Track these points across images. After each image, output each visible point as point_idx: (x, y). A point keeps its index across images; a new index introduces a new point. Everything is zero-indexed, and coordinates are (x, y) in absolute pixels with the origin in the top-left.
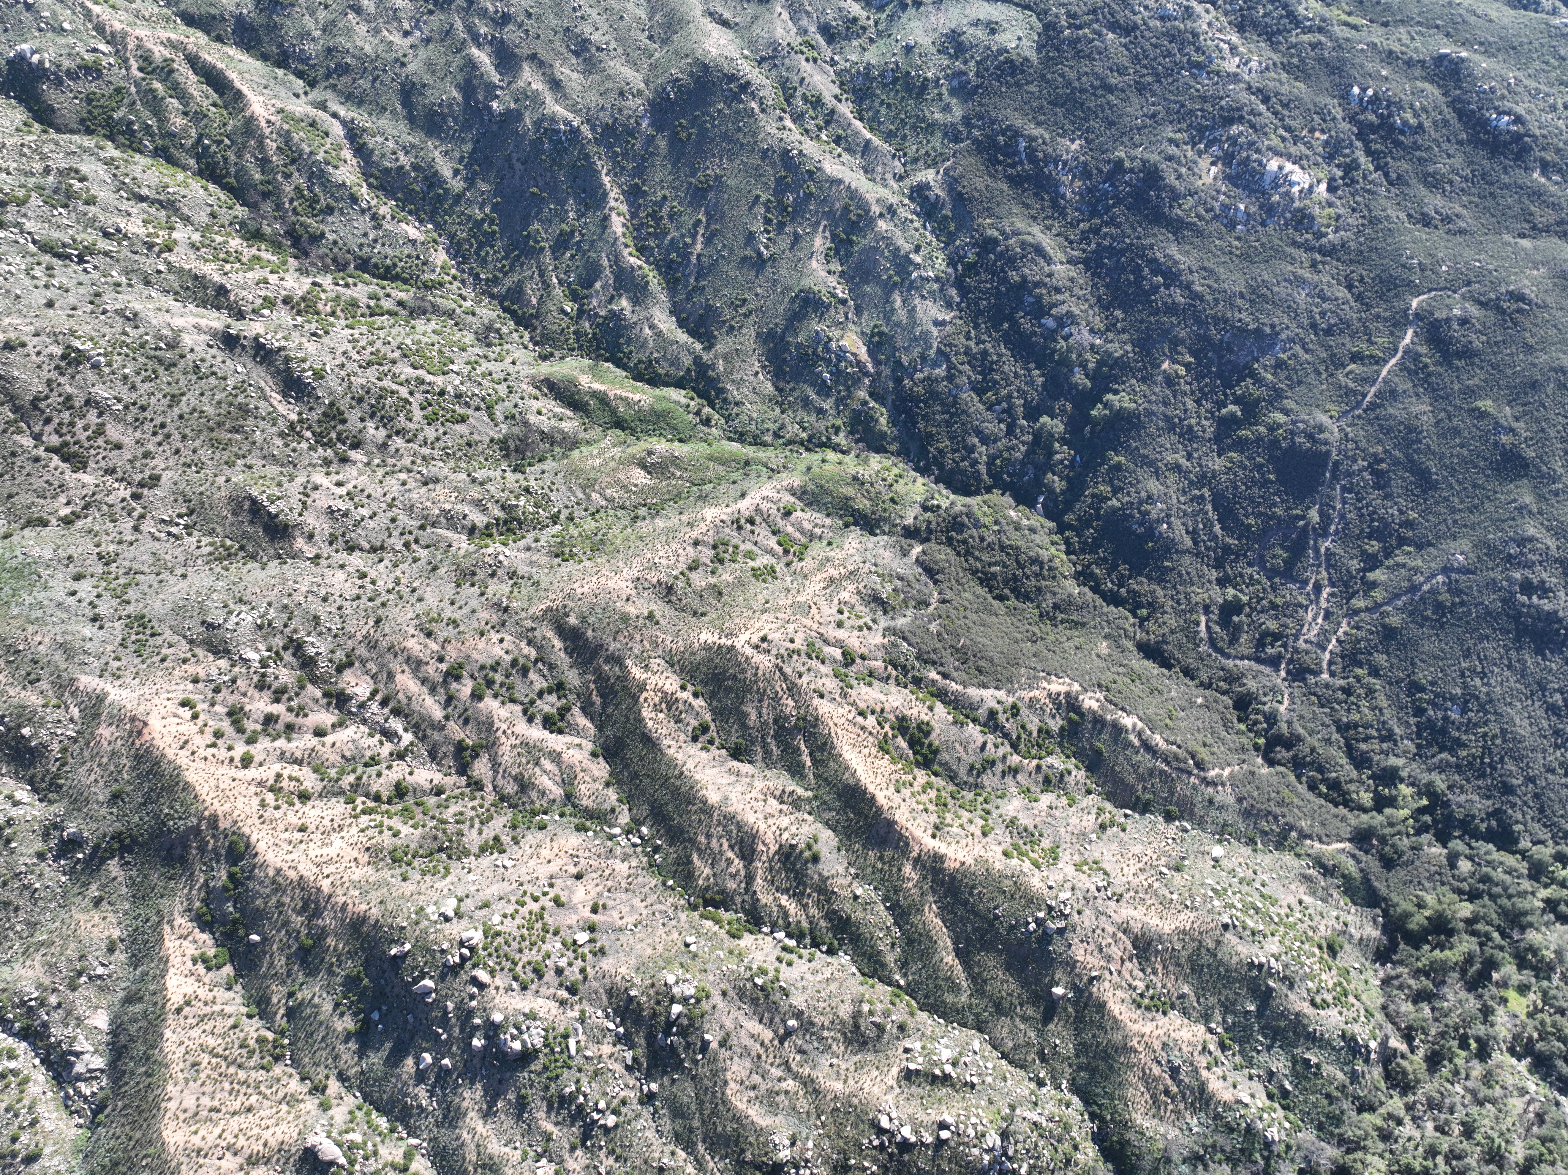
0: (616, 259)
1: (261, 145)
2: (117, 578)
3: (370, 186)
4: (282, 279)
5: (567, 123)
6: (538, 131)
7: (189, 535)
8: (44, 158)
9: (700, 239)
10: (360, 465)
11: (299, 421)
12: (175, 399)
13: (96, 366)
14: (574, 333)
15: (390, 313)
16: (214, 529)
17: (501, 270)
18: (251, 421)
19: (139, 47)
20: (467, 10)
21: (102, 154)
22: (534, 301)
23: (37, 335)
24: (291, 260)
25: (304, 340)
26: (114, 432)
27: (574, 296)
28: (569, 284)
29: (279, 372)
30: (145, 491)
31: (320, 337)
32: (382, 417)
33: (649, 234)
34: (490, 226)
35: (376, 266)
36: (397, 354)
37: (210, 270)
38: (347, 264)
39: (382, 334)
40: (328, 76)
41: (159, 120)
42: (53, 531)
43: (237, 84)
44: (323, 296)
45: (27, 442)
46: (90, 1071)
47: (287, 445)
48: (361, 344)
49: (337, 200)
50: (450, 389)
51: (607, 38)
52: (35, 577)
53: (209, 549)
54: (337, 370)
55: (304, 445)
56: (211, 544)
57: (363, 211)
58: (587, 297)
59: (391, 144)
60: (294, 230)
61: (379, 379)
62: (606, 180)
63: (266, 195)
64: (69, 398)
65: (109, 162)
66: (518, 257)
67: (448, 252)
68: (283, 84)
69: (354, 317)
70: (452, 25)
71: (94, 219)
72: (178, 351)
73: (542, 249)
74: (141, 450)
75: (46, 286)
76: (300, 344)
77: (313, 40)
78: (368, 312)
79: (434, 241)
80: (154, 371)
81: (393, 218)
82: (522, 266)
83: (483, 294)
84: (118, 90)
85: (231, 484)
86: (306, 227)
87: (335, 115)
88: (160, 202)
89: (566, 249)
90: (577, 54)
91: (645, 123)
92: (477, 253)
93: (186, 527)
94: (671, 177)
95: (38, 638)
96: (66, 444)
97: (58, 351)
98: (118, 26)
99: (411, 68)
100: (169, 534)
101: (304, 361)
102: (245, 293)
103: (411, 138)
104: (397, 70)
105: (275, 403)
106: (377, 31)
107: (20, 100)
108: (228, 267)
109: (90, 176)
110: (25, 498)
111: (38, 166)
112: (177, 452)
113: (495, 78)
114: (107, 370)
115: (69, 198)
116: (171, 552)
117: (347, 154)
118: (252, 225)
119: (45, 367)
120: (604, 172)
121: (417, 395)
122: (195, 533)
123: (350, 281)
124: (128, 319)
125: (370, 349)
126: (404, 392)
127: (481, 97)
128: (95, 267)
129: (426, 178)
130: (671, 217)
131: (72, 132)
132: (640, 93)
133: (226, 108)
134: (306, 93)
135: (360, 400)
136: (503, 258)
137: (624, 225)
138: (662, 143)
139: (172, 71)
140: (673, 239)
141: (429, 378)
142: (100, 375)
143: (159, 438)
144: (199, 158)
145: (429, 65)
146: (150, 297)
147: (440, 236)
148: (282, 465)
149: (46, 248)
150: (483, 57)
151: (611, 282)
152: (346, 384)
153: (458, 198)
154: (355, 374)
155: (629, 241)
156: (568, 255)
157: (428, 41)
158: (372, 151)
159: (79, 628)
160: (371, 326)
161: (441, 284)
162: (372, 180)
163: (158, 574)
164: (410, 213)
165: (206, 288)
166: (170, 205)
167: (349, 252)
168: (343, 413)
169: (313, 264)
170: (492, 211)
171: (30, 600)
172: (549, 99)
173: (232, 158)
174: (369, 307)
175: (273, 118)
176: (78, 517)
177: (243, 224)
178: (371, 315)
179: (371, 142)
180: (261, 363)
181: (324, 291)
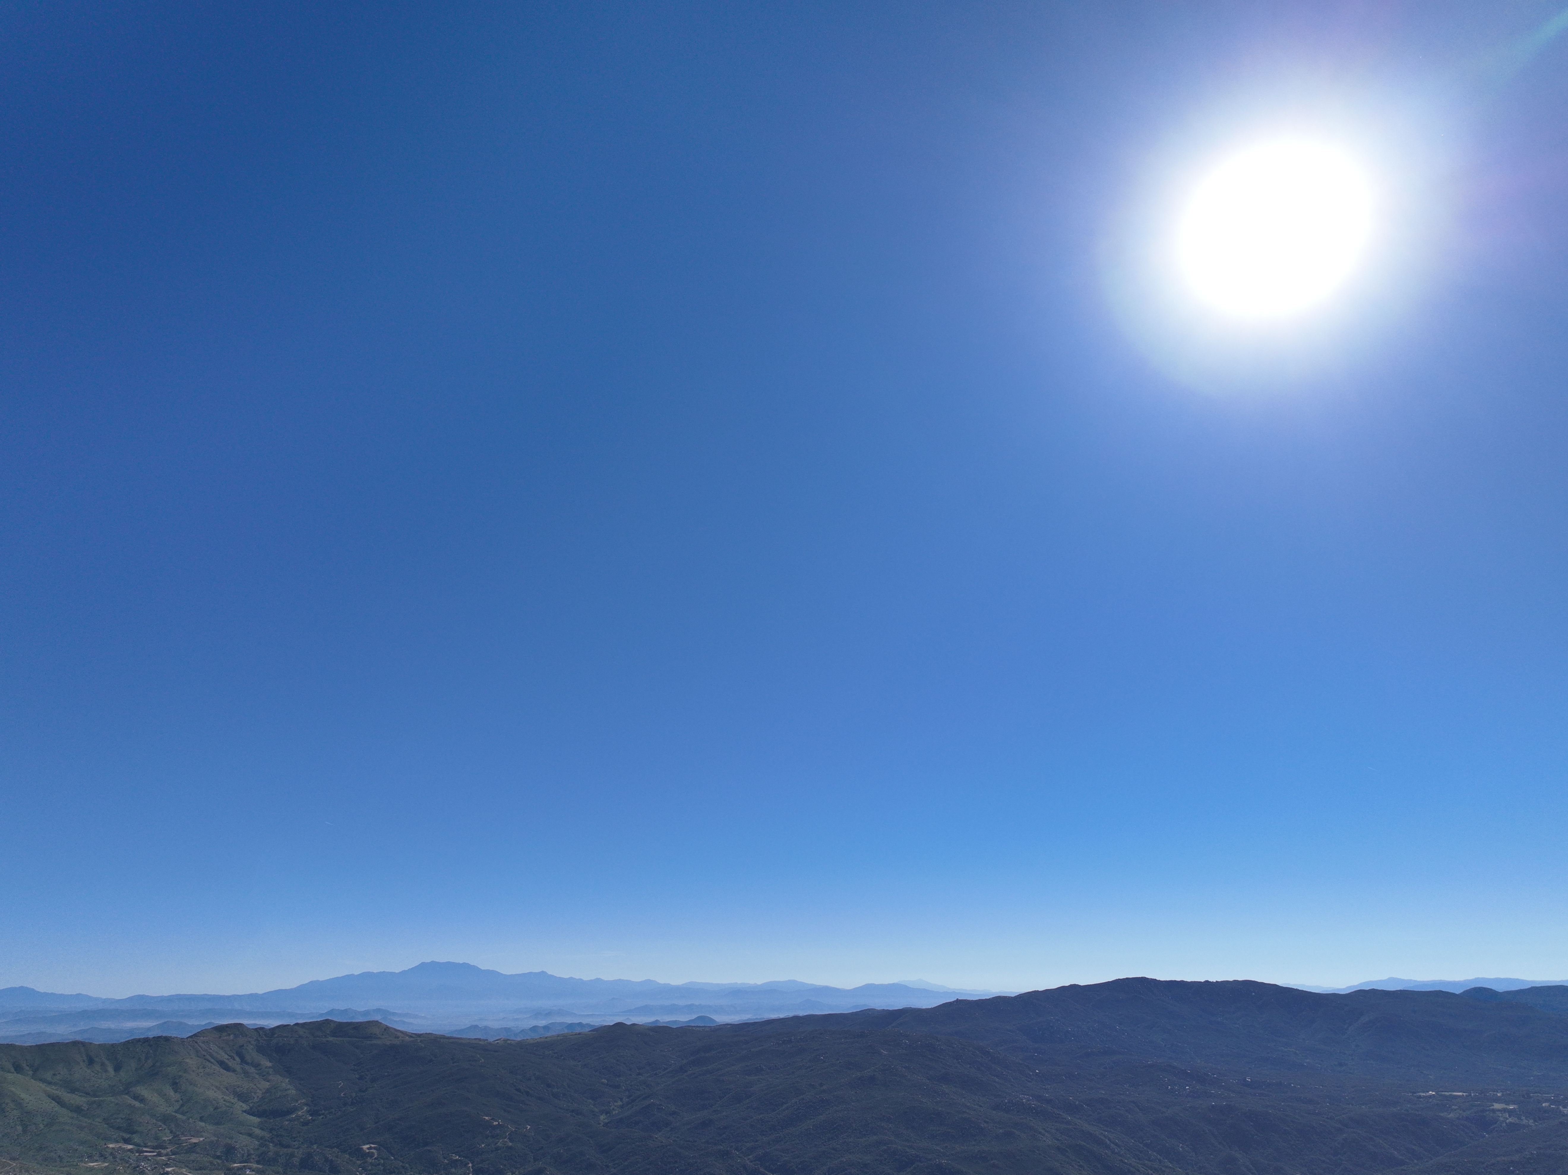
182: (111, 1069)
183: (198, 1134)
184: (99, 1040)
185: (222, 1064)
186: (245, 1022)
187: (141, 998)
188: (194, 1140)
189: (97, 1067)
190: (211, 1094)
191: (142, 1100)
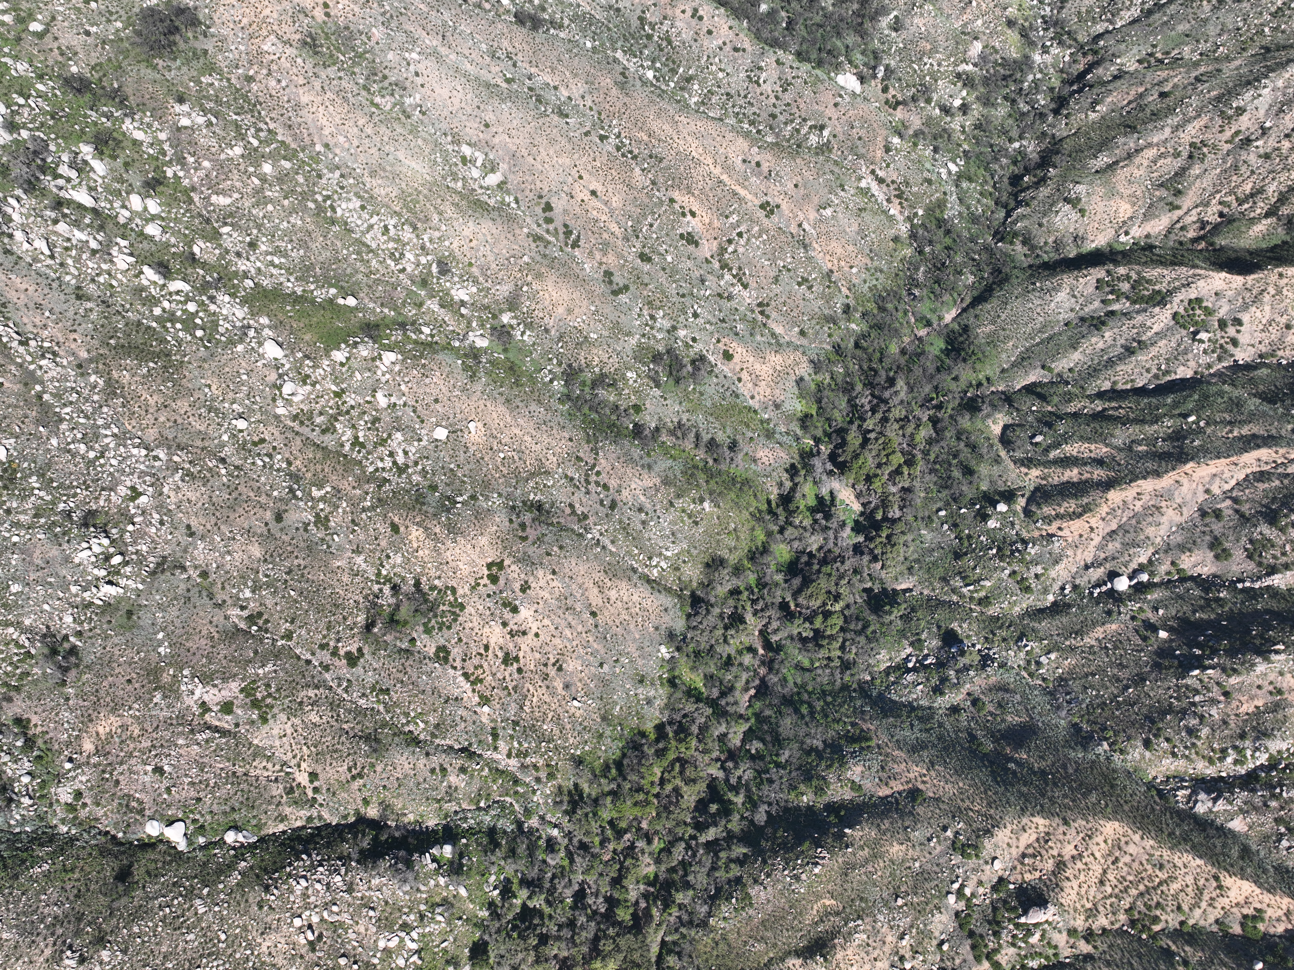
46: (1196, 802)
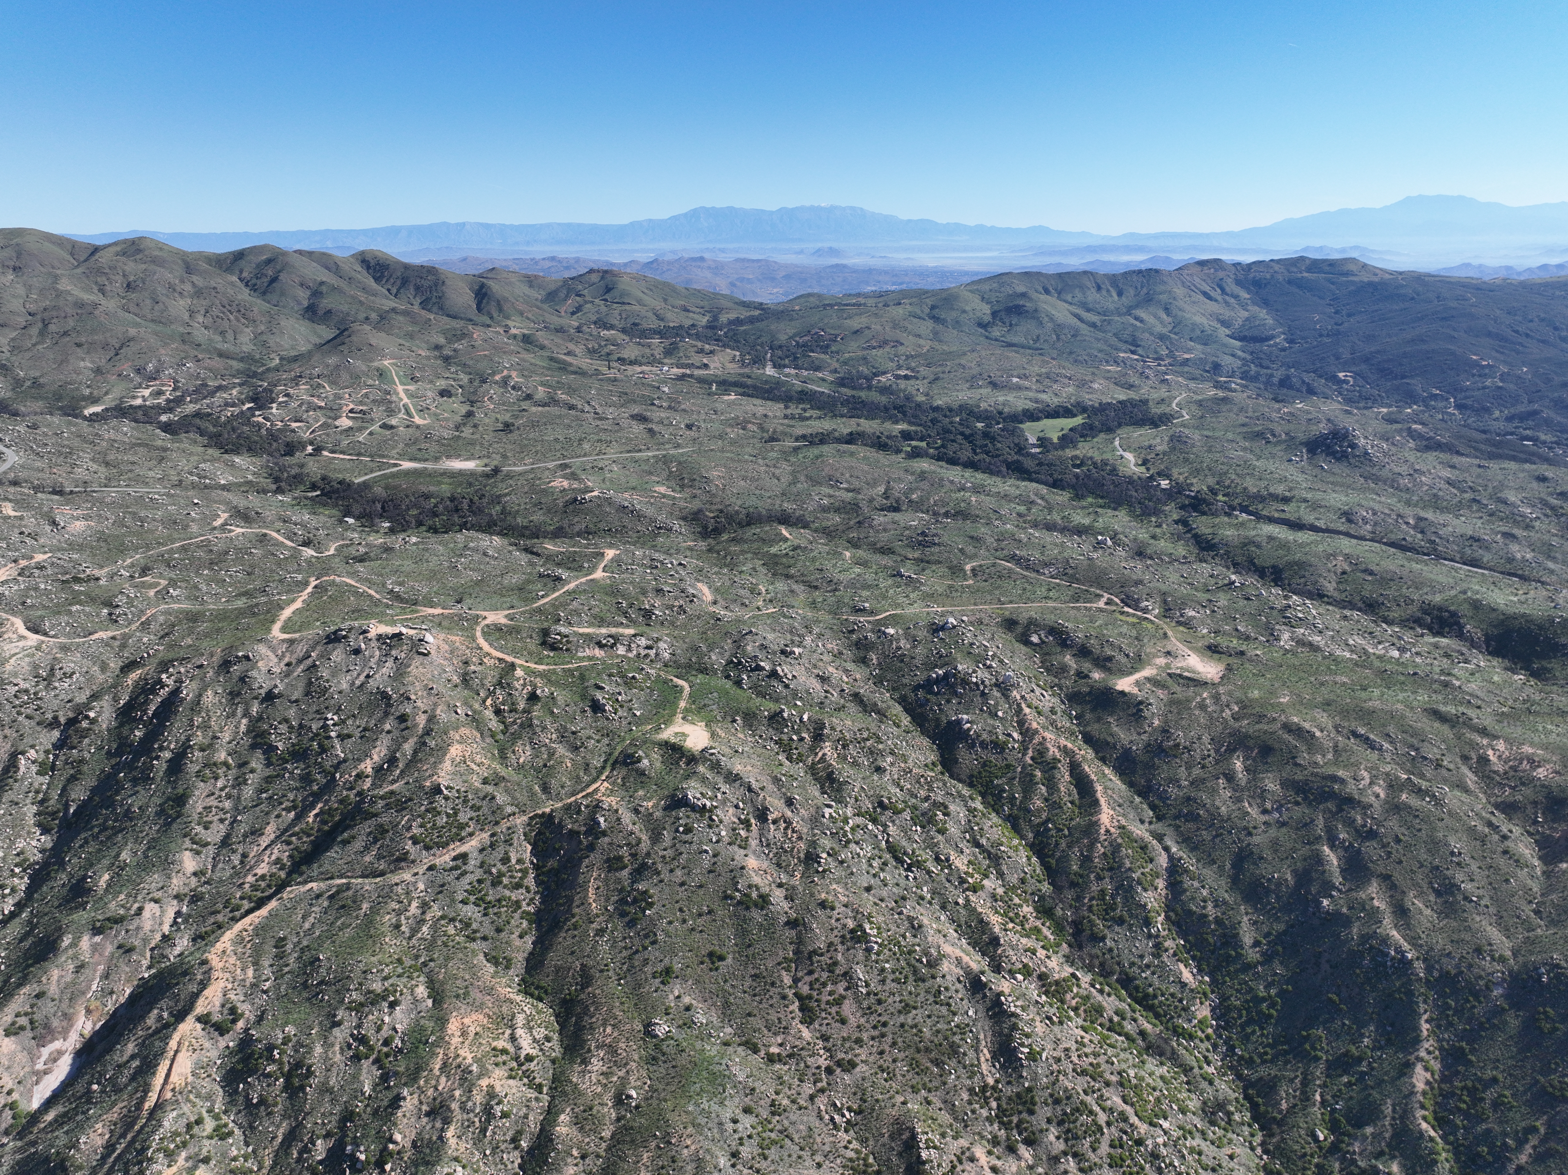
0: (1404, 1115)
1: (1092, 846)
2: (771, 1131)
3: (1167, 918)
4: (1048, 957)
5: (1399, 950)
6: (1363, 944)
7: (846, 1131)
8: (931, 789)
9: (1528, 1149)
10: (1023, 1164)
11: (994, 1088)
12: (907, 1008)
13: (868, 950)
14: (1317, 1166)
15: (1128, 1037)
16: (867, 1139)
17: (1261, 1055)
18: (953, 1063)
19: (1040, 744)
20: (1334, 815)
21: (970, 803)
22: (1284, 1106)
23: (846, 906)
24: (1065, 945)
25: (1038, 1018)
26: (848, 1008)
27: (1333, 1127)
28: (1333, 1111)
29: (1001, 1034)
30: (838, 1070)
31: (1053, 1023)
32: (1069, 1131)
33: (1459, 1109)
34: (1268, 1008)
35: (1137, 988)
36: (1114, 1078)
37: (995, 920)
38: (1112, 973)
39: (1110, 1051)
40: (1176, 817)
41: (1025, 797)
42: (756, 1059)
43: (1099, 795)
44: (1075, 990)
45: (787, 980)
47: (970, 1103)
48: (1087, 1050)
49: (1131, 916)
50: (1149, 1142)
51: (1481, 892)
52: (721, 1089)
53: (852, 1155)
54: (1051, 1061)
55: (984, 1113)
56: (857, 1152)
57: (1150, 936)
58: (1349, 1135)
59: (1205, 892)
60: (1081, 923)
61: (1085, 1092)
62: (1425, 1027)
63: (1073, 885)
64: (836, 963)
65: (972, 811)
66: (1286, 1052)
67: (1213, 1010)
68: (1136, 808)
69: (1092, 1022)
70: (1313, 821)
71: (936, 845)
72: (933, 971)
73: (1317, 1059)
74: (857, 1035)
75: (874, 876)
76: (1033, 1020)
77: (1179, 786)
78: (1108, 1024)
79: (1205, 994)
80: (906, 977)
81: (1175, 955)
82: (1286, 1063)
83: (1231, 1068)
84: (1008, 766)
85: (905, 1108)
86: (1092, 924)
87: (1166, 849)
88: (989, 853)
89: (1346, 1072)
90: (1438, 893)
91: (1497, 992)
92: (1243, 1027)
93: (848, 1122)
94: (1511, 1062)
95: (689, 1142)
96: (810, 997)
97: (851, 924)
98: (1035, 725)
99: (1256, 839)
100: (832, 1119)
101: (1028, 1036)
102: (1011, 953)
103: (1226, 896)
104: (1242, 836)
105: (982, 1059)
106: (1239, 800)
107: (939, 747)
108: (1011, 925)
109: (953, 814)
110: (757, 1022)
111: (923, 793)
112: (881, 1053)
113: (1337, 880)
114: (874, 957)
115: (929, 822)
116: (823, 1138)
117: (1161, 884)
118: (1049, 903)
119: (836, 932)
120: (1425, 1017)
121: (1113, 1129)
122: (852, 1132)
123: (1107, 989)
124: (913, 927)
125: (1091, 1059)
126: (1102, 1118)
127: (1313, 890)
128: (915, 878)
129: (1224, 935)
130: (1496, 1105)
131: (960, 781)
132: (1502, 959)
133: (1080, 808)
134: (1150, 823)
135: (1057, 1101)
136: (1268, 1045)
137: (1428, 1083)
138: (1513, 1021)
139: (1054, 768)
140: (1489, 1131)
141: (1134, 1119)
142: (867, 959)
143: (876, 1033)
144: (1037, 834)
145: (1275, 844)
146: (938, 919)
147: (1213, 992)
148: (955, 1119)
149: (892, 849)
150: (1332, 858)
151: (1387, 1135)
152: (1052, 1078)
153: (1248, 967)
154: (1066, 1075)
155: (1428, 1103)
156: (1345, 1079)
157: (1284, 824)
158: (1185, 891)
159: (719, 1154)
160: (1104, 1038)
161: (1191, 1037)
162: (1171, 914)
163: (802, 1149)
164: (1193, 958)
165: (984, 933)
166: (995, 859)
167: (1118, 964)
168: (1034, 1104)
169: (1081, 958)
170: (1277, 995)
171: (705, 1105)
172: (1387, 921)
173: (1063, 845)
174: (1111, 1020)
175: (1113, 830)
176: (780, 1061)
177: (1042, 898)
178: (1109, 1029)
179: (1187, 883)
180: (991, 1018)
181: (1079, 986)
182: (1114, 294)
183: (1189, 351)
184: (1103, 270)
185: (1205, 294)
186: (1223, 257)
187: (1132, 235)
188: (1186, 356)
189: (1104, 293)
190: (1198, 319)
191: (1142, 321)
